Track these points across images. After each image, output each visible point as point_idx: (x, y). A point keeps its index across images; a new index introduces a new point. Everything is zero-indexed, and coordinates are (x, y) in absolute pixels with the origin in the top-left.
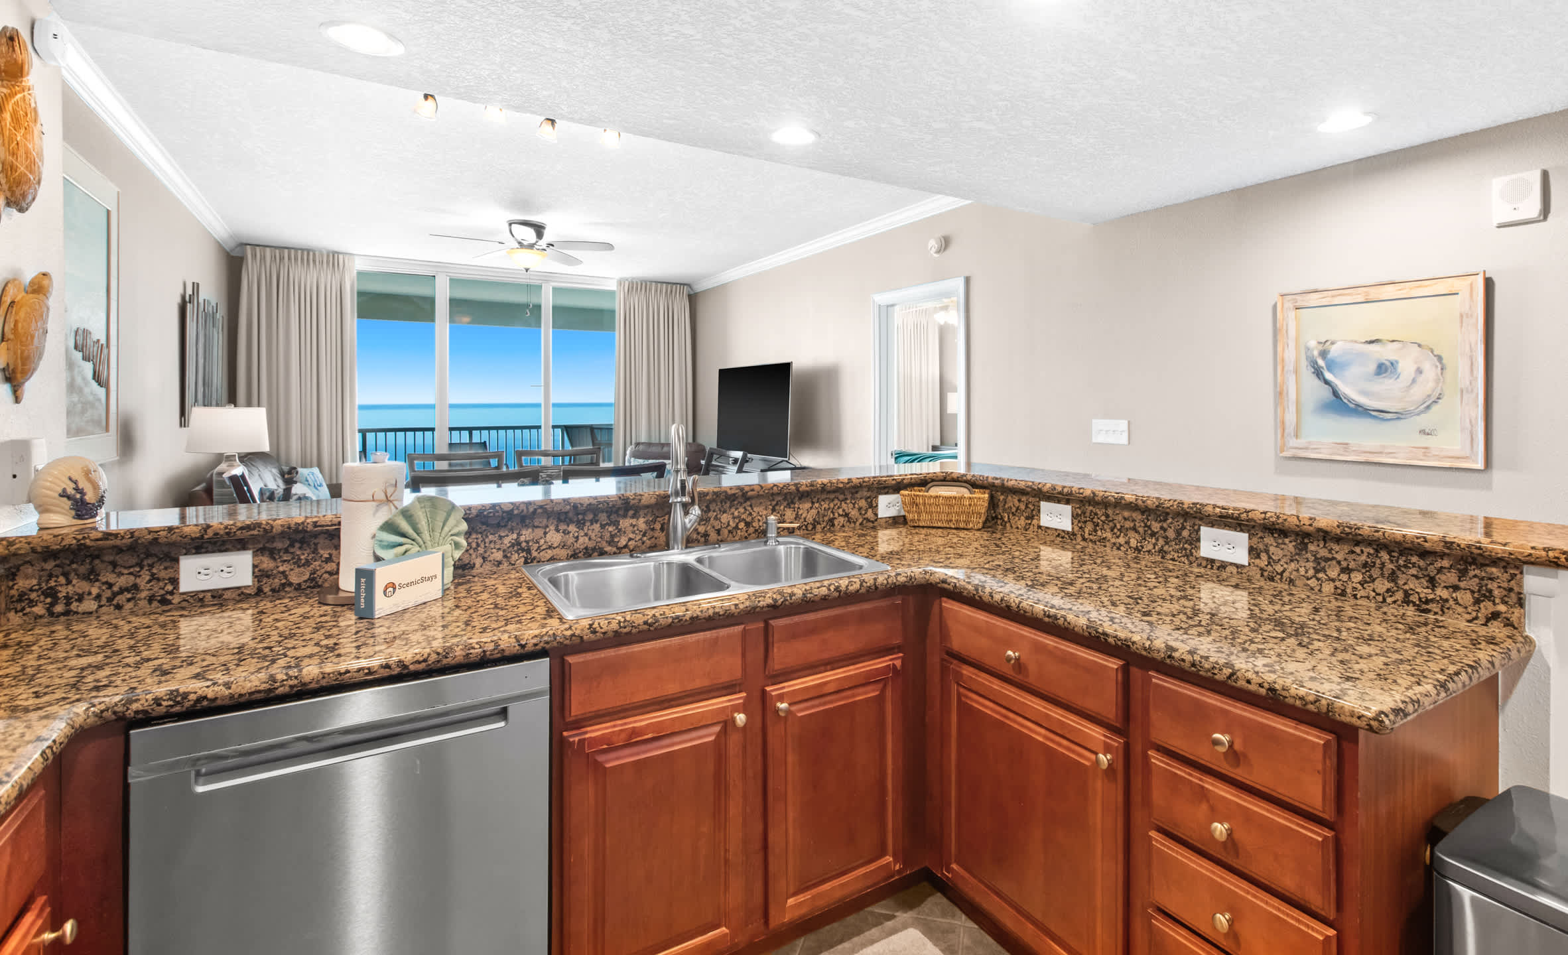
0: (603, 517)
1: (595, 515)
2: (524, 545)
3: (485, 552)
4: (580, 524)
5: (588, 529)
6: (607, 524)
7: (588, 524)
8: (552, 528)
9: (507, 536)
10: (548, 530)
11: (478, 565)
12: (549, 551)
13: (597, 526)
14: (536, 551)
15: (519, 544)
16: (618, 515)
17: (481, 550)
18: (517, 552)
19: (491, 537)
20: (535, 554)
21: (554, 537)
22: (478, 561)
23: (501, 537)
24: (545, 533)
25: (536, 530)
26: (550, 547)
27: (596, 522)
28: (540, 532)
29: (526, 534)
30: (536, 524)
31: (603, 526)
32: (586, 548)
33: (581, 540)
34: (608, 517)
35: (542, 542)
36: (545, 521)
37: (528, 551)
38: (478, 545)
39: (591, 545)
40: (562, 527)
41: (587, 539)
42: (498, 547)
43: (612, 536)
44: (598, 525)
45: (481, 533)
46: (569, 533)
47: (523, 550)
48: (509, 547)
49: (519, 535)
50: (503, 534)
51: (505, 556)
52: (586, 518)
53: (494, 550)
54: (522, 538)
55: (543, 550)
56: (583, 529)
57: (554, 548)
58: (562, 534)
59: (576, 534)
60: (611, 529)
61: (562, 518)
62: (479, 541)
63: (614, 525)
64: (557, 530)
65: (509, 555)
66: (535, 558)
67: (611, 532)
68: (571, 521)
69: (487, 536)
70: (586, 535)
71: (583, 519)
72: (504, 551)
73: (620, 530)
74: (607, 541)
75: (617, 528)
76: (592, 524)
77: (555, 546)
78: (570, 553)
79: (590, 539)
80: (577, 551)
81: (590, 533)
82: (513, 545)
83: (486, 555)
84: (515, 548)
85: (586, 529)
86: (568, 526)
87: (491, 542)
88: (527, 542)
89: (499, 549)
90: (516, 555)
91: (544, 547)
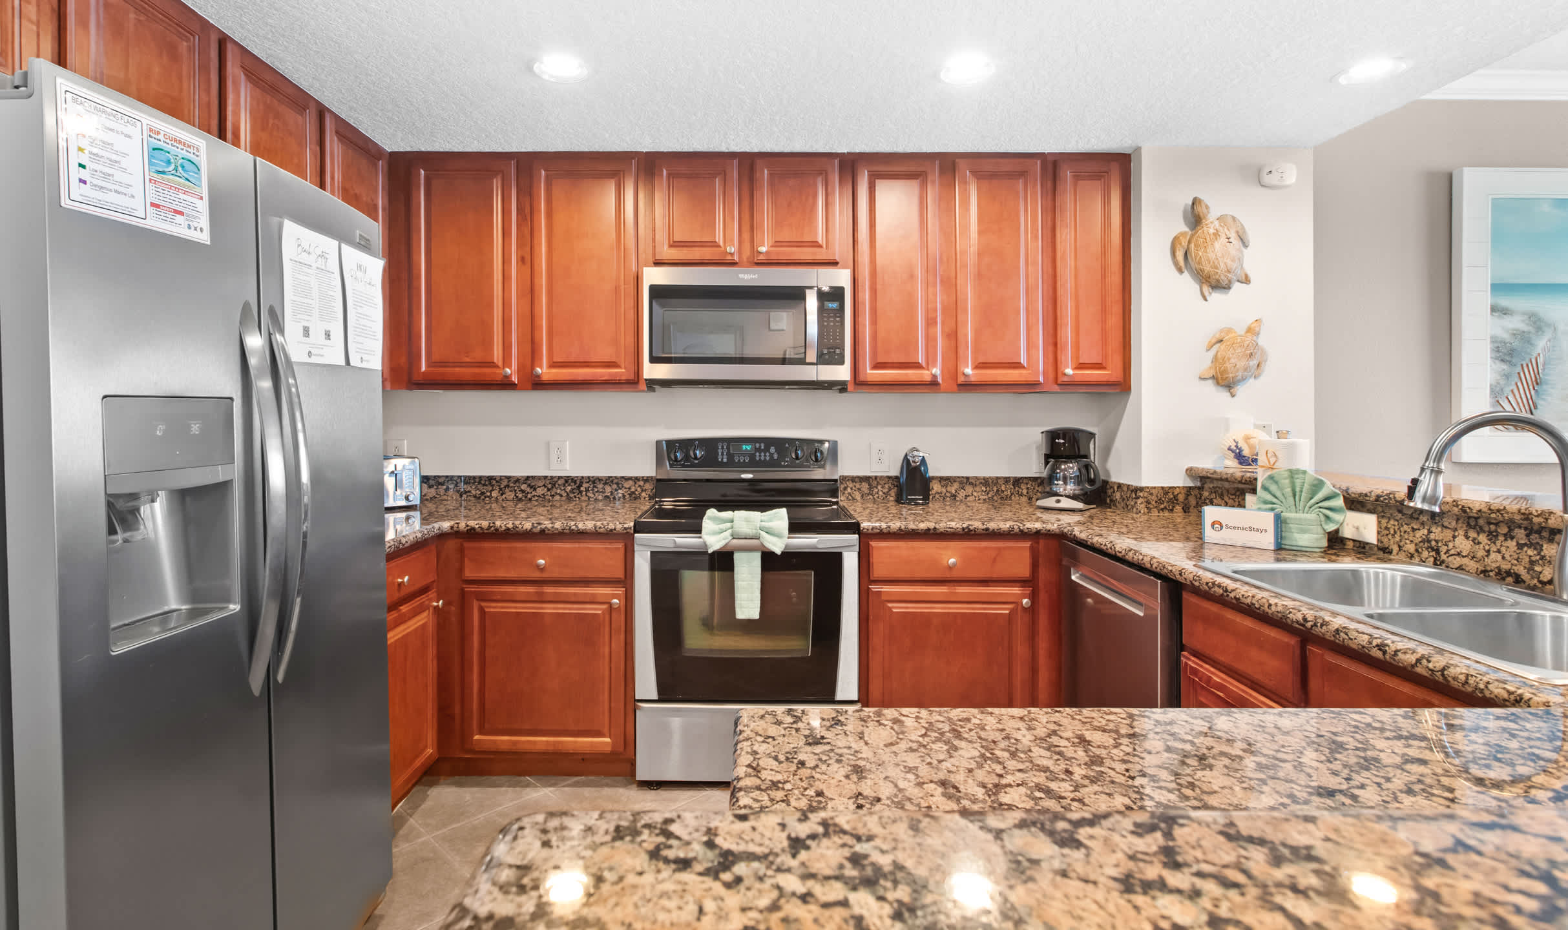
0: (1520, 534)
1: (1510, 530)
2: (1433, 543)
3: (1401, 541)
4: (1493, 536)
5: (1501, 546)
6: (1525, 544)
7: (1501, 538)
8: (1461, 532)
9: (1419, 530)
10: (1456, 534)
11: (1395, 552)
12: (1458, 559)
13: (1512, 544)
14: (1445, 553)
15: (1429, 541)
16: (1541, 538)
17: (1397, 538)
18: (1427, 549)
19: (1405, 527)
20: (1444, 557)
21: (1462, 544)
22: (1395, 549)
23: (1414, 530)
24: (1454, 537)
25: (1444, 530)
26: (1459, 554)
27: (1512, 538)
28: (1448, 534)
29: (1437, 533)
30: (1446, 524)
31: (1520, 546)
32: (1499, 568)
33: (1493, 556)
34: (1528, 536)
35: (1451, 545)
36: (1454, 523)
37: (1438, 551)
38: (1395, 532)
39: (1505, 566)
40: (1472, 534)
41: (1499, 557)
42: (1411, 539)
43: (1532, 563)
44: (1514, 543)
45: (1397, 521)
46: (1479, 543)
47: (1433, 549)
48: (1420, 542)
49: (1430, 532)
50: (1415, 527)
51: (1417, 550)
52: (1499, 530)
53: (1407, 541)
54: (1432, 536)
55: (1452, 555)
56: (1495, 543)
57: (1463, 557)
58: (1472, 543)
59: (1487, 548)
60: (1530, 552)
61: (1473, 524)
62: (1396, 528)
63: (1535, 549)
64: (1467, 537)
65: (1420, 550)
66: (1443, 562)
67: (1530, 556)
68: (1481, 530)
69: (1402, 526)
70: (1499, 551)
71: (1496, 531)
72: (1416, 545)
73: (1543, 558)
74: (1525, 568)
75: (1539, 554)
76: (1506, 540)
77: (1464, 554)
78: (1481, 568)
79: (1503, 558)
80: (1489, 569)
81: (1503, 549)
82: (1423, 541)
83: (1401, 544)
84: (1426, 545)
85: (1498, 543)
86: (1478, 534)
87: (1405, 532)
88: (1437, 541)
89: (1412, 541)
90: (1427, 552)
91: (1452, 552)
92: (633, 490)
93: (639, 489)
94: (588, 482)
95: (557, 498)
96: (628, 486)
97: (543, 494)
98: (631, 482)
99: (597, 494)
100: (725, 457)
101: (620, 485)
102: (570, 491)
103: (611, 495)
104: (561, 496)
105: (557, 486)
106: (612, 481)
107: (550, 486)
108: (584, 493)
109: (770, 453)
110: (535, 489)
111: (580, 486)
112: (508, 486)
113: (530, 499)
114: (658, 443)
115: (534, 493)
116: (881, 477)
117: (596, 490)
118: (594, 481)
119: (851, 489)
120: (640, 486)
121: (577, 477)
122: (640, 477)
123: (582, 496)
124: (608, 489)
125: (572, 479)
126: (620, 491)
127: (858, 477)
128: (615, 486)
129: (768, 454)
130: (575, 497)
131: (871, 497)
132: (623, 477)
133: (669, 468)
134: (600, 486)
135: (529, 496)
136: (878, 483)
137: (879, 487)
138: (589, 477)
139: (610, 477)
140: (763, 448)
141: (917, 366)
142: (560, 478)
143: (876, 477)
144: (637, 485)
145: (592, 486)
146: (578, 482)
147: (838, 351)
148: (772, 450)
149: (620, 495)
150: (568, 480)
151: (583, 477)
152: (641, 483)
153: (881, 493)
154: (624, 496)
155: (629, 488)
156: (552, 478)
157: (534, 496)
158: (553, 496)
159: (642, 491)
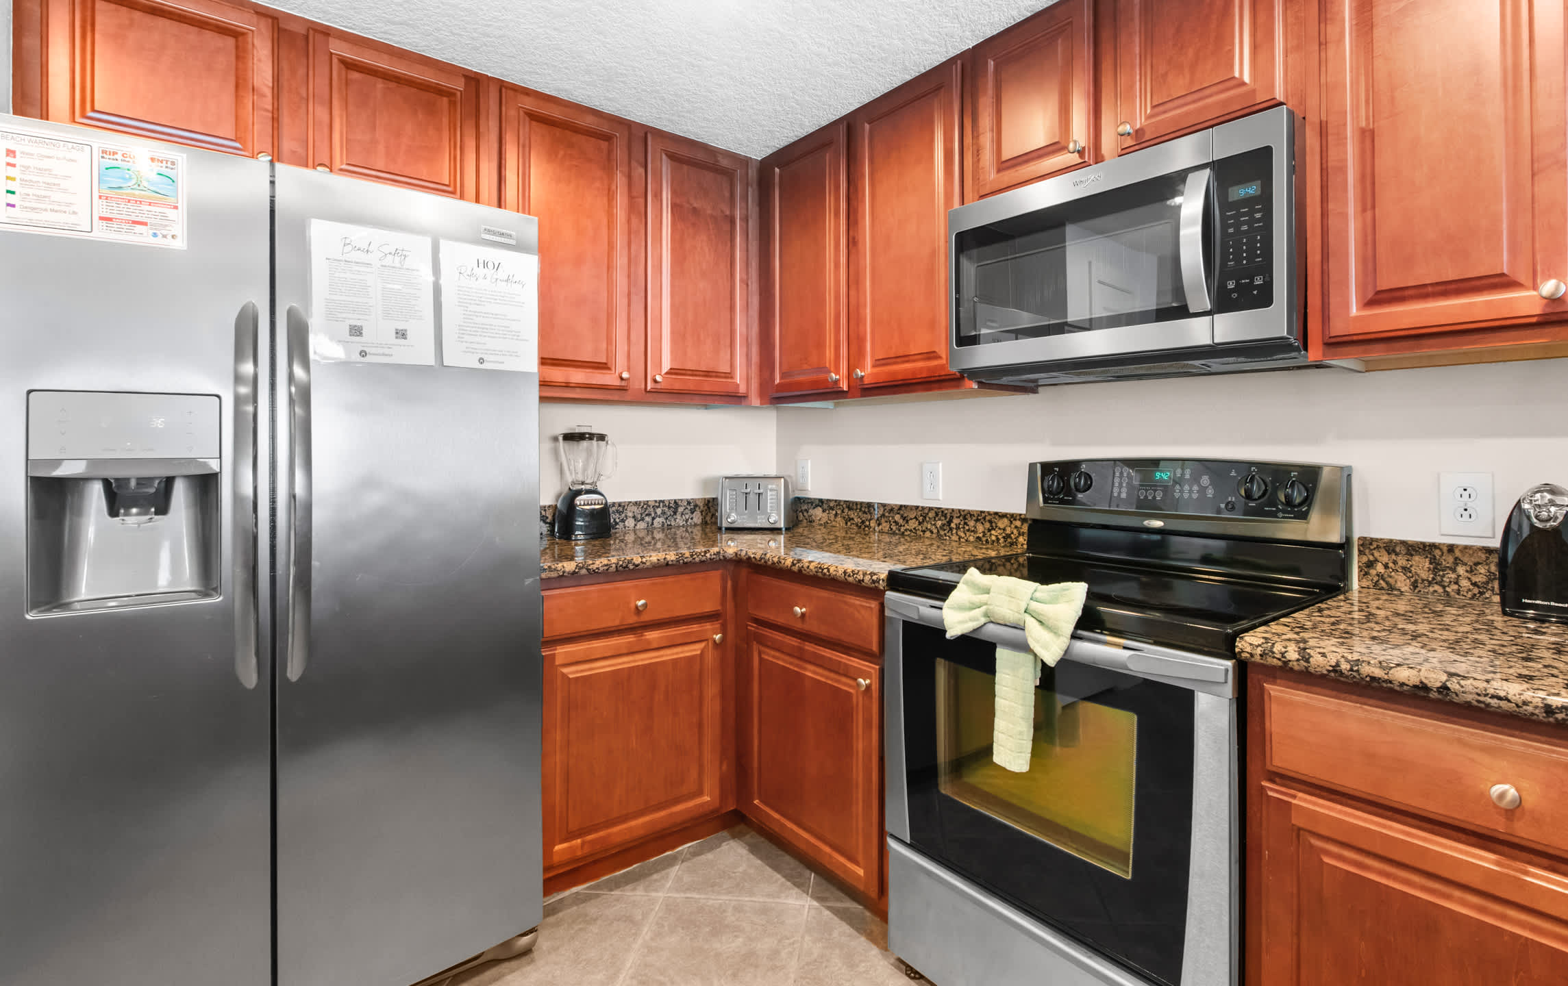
92: (1008, 531)
93: (1015, 531)
94: (959, 517)
95: (928, 534)
96: (1002, 526)
97: (914, 529)
98: (1005, 520)
99: (968, 533)
100: (1124, 490)
101: (994, 525)
102: (940, 527)
103: (984, 536)
104: (932, 532)
105: (928, 519)
106: (984, 518)
107: (921, 519)
108: (954, 531)
109: (1199, 485)
110: (907, 522)
111: (950, 522)
112: (883, 515)
113: (903, 533)
114: (1032, 466)
115: (906, 526)
116: (1466, 547)
117: (967, 528)
118: (965, 515)
119: (1386, 566)
120: (1016, 527)
121: (947, 509)
122: (1017, 514)
123: (952, 535)
124: (980, 528)
125: (942, 512)
126: (993, 532)
127: (1403, 543)
128: (987, 525)
129: (1195, 488)
130: (945, 535)
131: (1437, 587)
132: (996, 513)
133: (1041, 504)
134: (972, 523)
135: (902, 529)
136: (1457, 561)
137: (1461, 570)
138: (959, 510)
139: (982, 512)
140: (1187, 476)
141: (1502, 282)
142: (931, 509)
143: (1451, 548)
144: (1013, 526)
145: (962, 523)
146: (948, 516)
147: (1258, 281)
148: (1205, 480)
149: (994, 538)
150: (939, 512)
151: (953, 510)
152: (1018, 523)
153: (1465, 583)
154: (998, 539)
155: (1004, 529)
156: (923, 508)
157: (906, 530)
158: (924, 532)
159: (1019, 534)
